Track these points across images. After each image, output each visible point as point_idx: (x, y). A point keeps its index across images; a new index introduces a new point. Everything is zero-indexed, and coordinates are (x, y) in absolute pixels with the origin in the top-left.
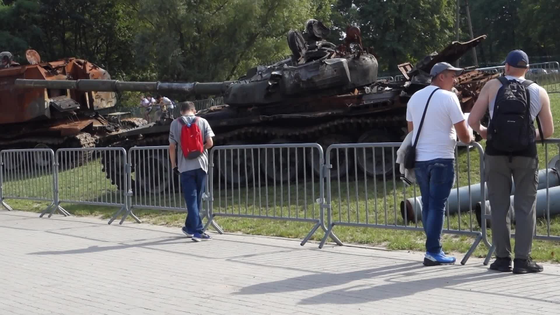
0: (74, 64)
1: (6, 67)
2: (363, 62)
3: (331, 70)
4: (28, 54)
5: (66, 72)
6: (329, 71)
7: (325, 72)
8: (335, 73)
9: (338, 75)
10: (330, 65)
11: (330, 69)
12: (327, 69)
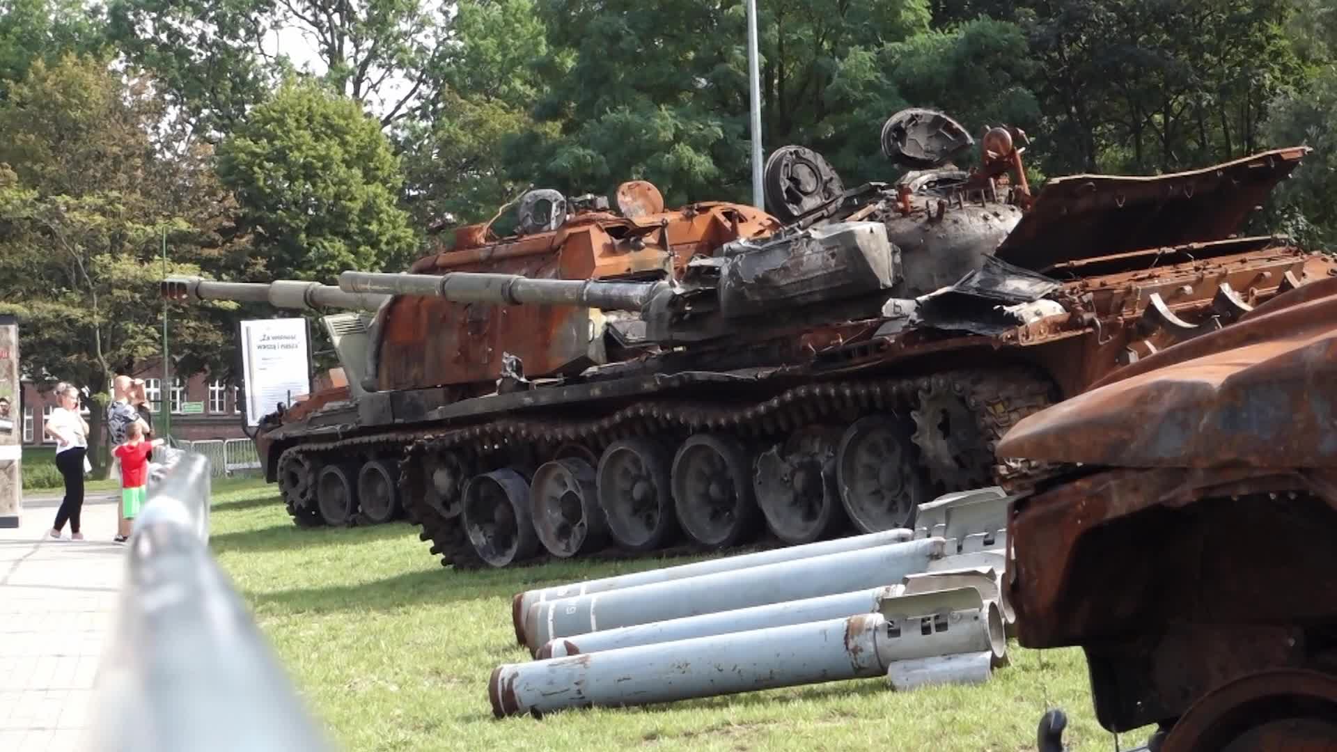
0: (715, 220)
1: (546, 228)
2: (951, 229)
3: (820, 256)
4: (623, 193)
5: (668, 243)
6: (814, 257)
7: (805, 259)
8: (833, 262)
9: (841, 268)
10: (821, 242)
11: (818, 253)
12: (809, 252)
